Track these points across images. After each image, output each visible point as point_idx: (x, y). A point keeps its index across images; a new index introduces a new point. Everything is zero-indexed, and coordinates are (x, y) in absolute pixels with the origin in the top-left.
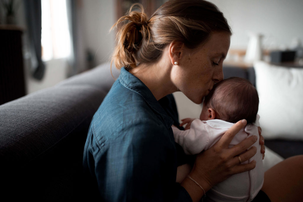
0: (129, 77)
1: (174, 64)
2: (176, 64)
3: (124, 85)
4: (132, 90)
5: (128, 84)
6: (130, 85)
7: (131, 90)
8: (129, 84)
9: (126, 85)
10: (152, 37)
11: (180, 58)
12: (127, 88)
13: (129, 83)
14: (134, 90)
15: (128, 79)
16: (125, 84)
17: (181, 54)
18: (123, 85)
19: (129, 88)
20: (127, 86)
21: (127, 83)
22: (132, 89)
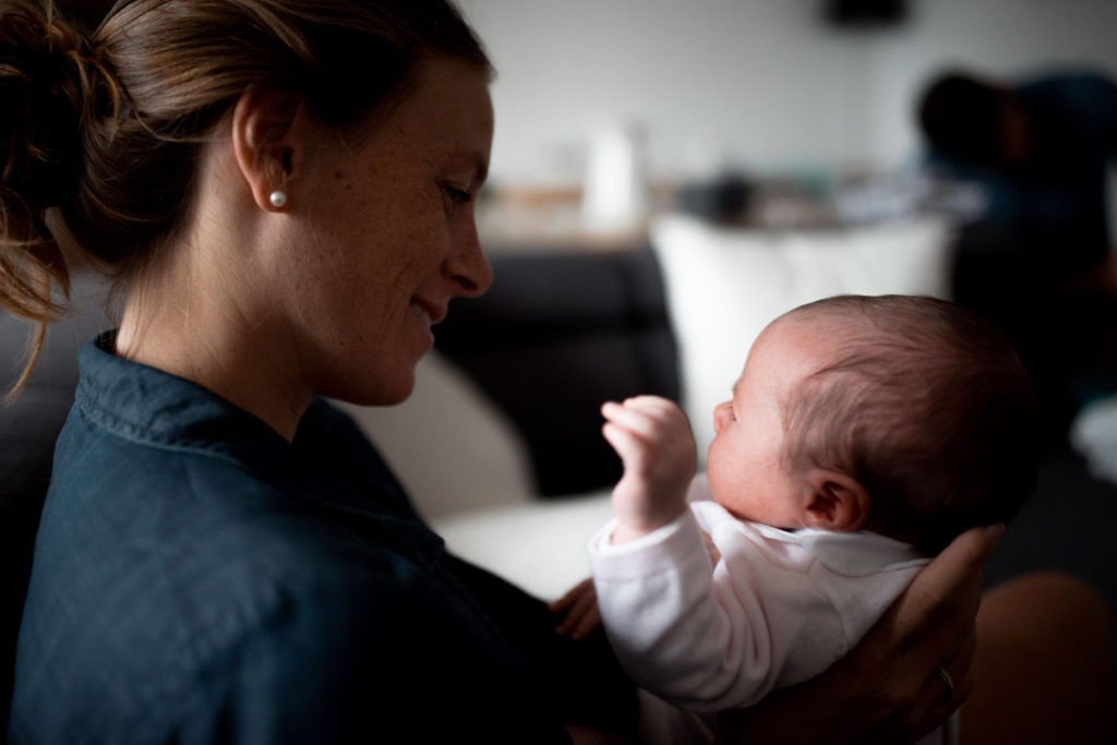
0: (143, 388)
1: (270, 207)
2: (278, 201)
3: (127, 433)
4: (175, 448)
5: (144, 423)
6: (160, 425)
7: (170, 453)
8: (151, 423)
9: (134, 428)
10: (128, 99)
11: (295, 174)
12: (147, 441)
13: (148, 418)
14: (186, 445)
15: (138, 396)
16: (127, 429)
17: (297, 158)
18: (120, 434)
19: (156, 439)
20: (142, 435)
21: (136, 421)
22: (172, 442)
